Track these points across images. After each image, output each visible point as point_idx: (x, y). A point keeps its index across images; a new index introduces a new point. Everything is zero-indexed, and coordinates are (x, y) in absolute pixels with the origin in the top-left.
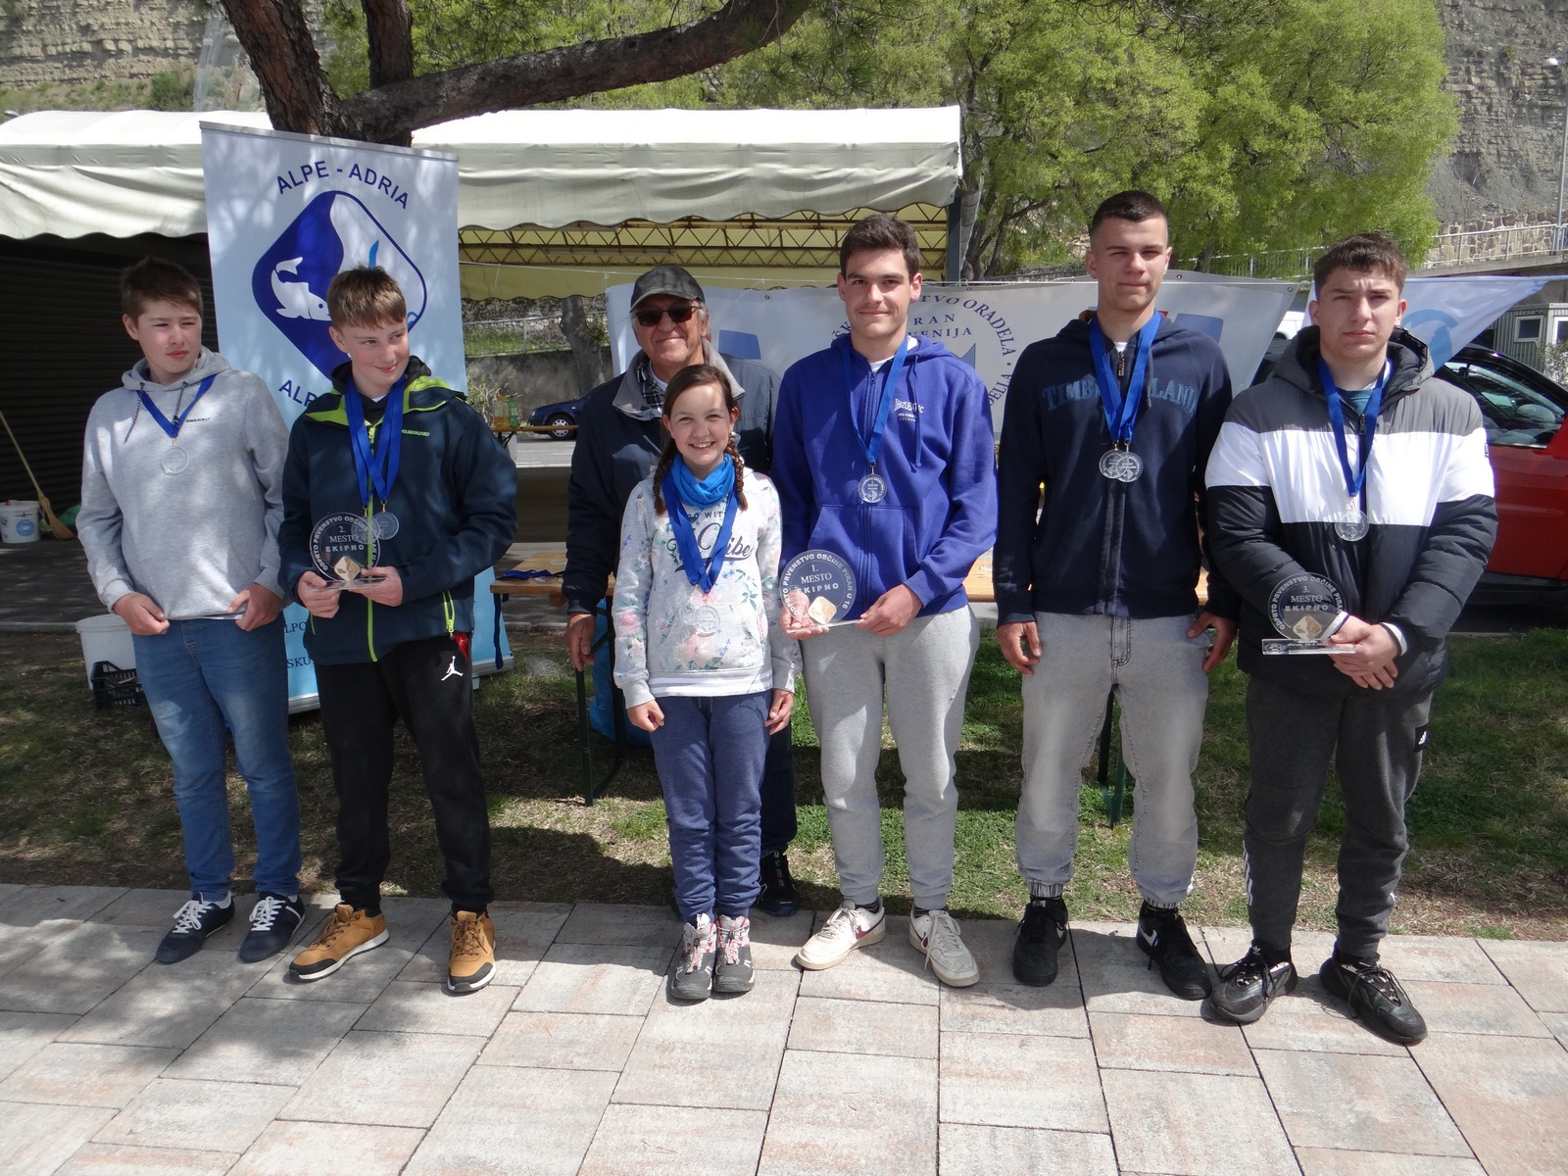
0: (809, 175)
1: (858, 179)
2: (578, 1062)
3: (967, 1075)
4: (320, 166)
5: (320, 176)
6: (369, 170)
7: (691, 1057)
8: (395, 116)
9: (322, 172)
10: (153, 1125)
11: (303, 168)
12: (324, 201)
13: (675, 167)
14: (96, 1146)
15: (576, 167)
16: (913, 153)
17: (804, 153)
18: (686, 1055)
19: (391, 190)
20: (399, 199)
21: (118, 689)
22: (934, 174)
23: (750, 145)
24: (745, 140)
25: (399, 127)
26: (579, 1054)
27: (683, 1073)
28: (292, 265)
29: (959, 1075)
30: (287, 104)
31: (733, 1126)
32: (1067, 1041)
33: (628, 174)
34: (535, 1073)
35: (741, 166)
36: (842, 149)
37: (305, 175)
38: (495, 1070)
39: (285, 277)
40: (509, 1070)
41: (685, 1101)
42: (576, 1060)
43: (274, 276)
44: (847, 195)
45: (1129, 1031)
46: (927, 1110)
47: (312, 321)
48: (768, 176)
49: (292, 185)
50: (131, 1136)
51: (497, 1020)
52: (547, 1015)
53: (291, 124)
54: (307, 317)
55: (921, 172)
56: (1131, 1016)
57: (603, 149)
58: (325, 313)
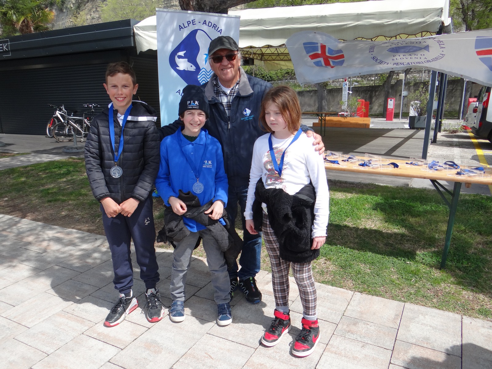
0: (383, 23)
1: (401, 23)
3: (335, 353)
4: (193, 21)
5: (193, 24)
6: (209, 22)
8: (220, 4)
9: (194, 23)
11: (187, 22)
12: (194, 33)
13: (334, 23)
15: (301, 24)
16: (424, 12)
17: (382, 15)
19: (216, 28)
20: (219, 31)
22: (432, 20)
23: (362, 13)
24: (360, 12)
25: (221, 8)
28: (181, 53)
29: (332, 352)
31: (241, 351)
32: (382, 349)
33: (319, 26)
35: (358, 21)
36: (396, 13)
37: (188, 24)
39: (180, 57)
41: (230, 339)
43: (176, 57)
45: (410, 351)
46: (313, 363)
47: (188, 71)
49: (183, 27)
53: (185, 8)
54: (187, 70)
55: (427, 19)
56: (414, 346)
57: (311, 18)
58: (193, 69)
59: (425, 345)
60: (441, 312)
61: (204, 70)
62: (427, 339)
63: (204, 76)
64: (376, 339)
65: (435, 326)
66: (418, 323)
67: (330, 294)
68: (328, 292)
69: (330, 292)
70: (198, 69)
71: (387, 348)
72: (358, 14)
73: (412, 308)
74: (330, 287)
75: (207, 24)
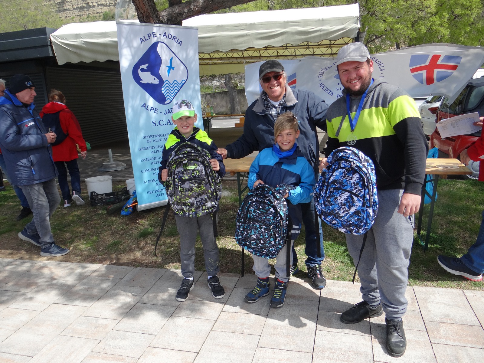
0: (307, 30)
1: (324, 30)
2: (246, 331)
4: (154, 34)
5: (154, 37)
6: (169, 34)
7: (284, 331)
8: (177, 16)
10: (111, 347)
11: (148, 35)
12: (155, 45)
13: (263, 30)
14: (94, 353)
15: (232, 31)
16: (343, 20)
17: (306, 23)
18: (282, 330)
19: (176, 40)
20: (179, 43)
21: (98, 200)
22: (350, 27)
23: (288, 21)
24: (286, 20)
25: (178, 19)
26: (245, 328)
27: (281, 337)
28: (145, 67)
30: (144, 14)
31: (300, 358)
32: (418, 332)
33: (248, 33)
34: (232, 334)
35: (285, 28)
36: (319, 20)
37: (149, 37)
38: (218, 333)
39: (143, 70)
40: (223, 333)
41: (283, 348)
42: (245, 330)
43: (139, 70)
44: (320, 36)
45: (441, 329)
46: (369, 356)
47: (152, 84)
48: (294, 31)
49: (144, 40)
50: (104, 350)
51: (218, 315)
52: (234, 313)
53: (145, 20)
54: (150, 83)
55: (346, 27)
56: (441, 323)
57: (240, 25)
58: (156, 81)
59: (449, 322)
60: (445, 290)
61: (167, 82)
62: (448, 315)
63: (167, 88)
64: (408, 324)
65: (447, 303)
66: (433, 303)
67: (347, 289)
68: (344, 287)
69: (345, 287)
70: (161, 82)
71: (421, 330)
72: (284, 21)
73: (420, 290)
74: (343, 282)
75: (167, 36)
